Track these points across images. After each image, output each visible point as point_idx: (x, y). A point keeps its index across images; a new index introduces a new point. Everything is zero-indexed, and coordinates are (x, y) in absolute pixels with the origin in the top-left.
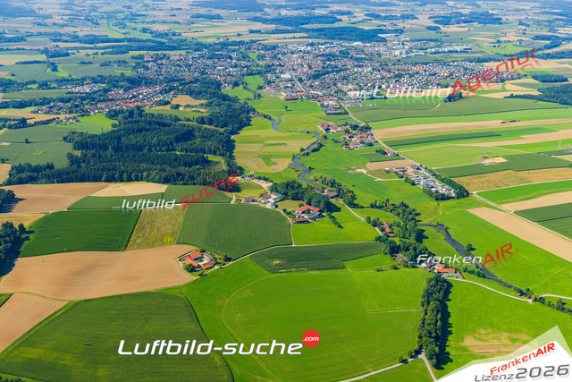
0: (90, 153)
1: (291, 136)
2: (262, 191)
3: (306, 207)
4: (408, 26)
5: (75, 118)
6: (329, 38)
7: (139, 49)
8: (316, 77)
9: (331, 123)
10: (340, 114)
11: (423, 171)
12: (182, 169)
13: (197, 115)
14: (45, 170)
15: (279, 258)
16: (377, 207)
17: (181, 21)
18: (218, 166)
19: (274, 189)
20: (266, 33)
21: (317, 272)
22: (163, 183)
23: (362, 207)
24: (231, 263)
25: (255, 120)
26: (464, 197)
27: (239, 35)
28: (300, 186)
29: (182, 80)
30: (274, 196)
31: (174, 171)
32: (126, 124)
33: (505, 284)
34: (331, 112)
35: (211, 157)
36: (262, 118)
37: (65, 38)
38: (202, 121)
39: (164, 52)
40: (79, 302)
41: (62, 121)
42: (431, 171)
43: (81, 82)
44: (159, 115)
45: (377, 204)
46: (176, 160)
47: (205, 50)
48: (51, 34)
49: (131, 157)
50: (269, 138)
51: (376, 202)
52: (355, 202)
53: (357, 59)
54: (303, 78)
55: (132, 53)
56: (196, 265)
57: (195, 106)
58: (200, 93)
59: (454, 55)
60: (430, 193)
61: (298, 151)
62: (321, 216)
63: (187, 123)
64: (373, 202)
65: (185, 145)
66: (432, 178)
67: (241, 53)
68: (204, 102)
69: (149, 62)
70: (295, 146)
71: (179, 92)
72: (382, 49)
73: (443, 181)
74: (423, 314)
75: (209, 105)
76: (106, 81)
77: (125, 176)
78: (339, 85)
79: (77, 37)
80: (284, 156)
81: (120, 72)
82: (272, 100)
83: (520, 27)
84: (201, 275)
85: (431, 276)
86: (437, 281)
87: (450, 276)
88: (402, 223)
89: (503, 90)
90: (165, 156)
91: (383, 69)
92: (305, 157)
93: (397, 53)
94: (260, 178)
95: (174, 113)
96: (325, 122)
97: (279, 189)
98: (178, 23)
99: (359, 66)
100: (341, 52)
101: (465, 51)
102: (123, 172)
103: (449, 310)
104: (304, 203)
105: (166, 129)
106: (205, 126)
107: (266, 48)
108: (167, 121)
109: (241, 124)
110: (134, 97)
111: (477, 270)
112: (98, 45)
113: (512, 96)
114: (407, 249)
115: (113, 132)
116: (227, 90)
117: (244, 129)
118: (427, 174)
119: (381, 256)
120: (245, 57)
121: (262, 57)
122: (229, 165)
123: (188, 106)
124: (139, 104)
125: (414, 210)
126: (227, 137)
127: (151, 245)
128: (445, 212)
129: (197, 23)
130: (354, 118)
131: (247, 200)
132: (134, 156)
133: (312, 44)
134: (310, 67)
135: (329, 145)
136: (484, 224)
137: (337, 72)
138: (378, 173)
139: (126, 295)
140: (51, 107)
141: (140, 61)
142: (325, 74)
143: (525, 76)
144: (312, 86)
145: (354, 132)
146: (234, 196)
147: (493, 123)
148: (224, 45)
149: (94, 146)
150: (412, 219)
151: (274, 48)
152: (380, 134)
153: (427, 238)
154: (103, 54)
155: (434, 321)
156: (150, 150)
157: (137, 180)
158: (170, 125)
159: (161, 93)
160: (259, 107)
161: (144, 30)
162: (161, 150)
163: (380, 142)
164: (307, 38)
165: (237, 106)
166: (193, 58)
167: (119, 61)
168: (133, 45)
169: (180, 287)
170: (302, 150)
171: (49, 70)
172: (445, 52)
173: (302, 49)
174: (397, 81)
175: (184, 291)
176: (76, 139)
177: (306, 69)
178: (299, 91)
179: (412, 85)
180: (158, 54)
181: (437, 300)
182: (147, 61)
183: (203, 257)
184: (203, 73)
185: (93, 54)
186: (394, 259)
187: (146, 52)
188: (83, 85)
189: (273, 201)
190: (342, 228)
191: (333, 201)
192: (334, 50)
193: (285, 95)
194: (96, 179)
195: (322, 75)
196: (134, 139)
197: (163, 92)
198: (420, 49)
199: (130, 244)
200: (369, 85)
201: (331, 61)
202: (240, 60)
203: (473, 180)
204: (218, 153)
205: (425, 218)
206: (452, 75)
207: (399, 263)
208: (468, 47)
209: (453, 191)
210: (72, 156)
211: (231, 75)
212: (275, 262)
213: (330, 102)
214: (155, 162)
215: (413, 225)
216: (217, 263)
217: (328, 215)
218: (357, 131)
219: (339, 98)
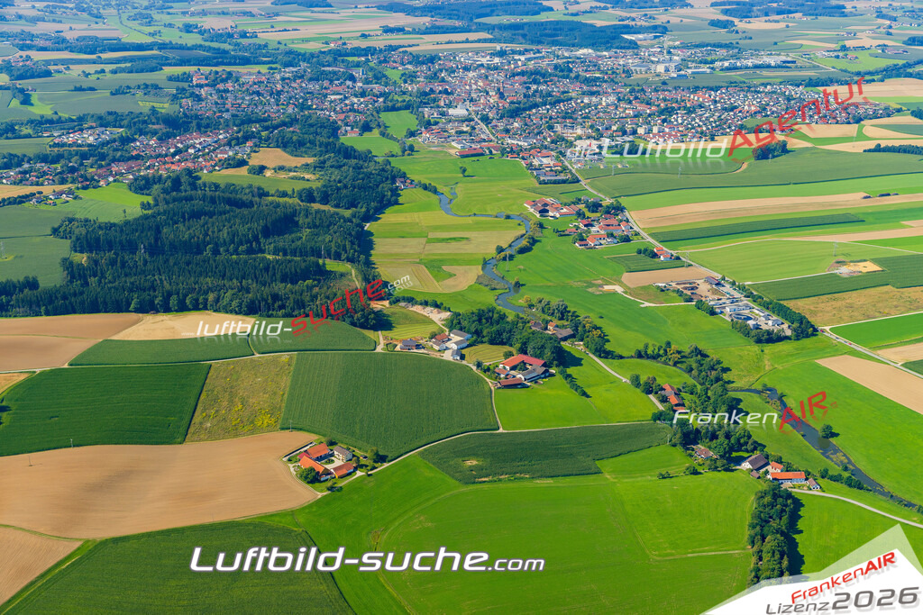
0: (104, 257)
1: (477, 223)
2: (431, 329)
3: (517, 358)
4: (674, 20)
5: (70, 192)
6: (533, 42)
7: (182, 63)
8: (514, 113)
9: (549, 200)
10: (564, 182)
11: (728, 288)
12: (280, 288)
13: (299, 186)
14: (21, 291)
15: (475, 455)
16: (648, 357)
17: (255, 11)
18: (344, 282)
19: (456, 323)
20: (414, 32)
21: (550, 481)
22: (247, 314)
23: (621, 357)
24: (386, 465)
25: (406, 194)
26: (808, 336)
27: (364, 36)
28: (503, 317)
29: (265, 120)
30: (453, 337)
31: (266, 290)
32: (167, 203)
34: (546, 178)
35: (331, 265)
36: (420, 191)
37: (41, 43)
38: (309, 196)
39: (228, 69)
40: (104, 543)
41: (47, 197)
42: (742, 289)
43: (78, 124)
44: (228, 186)
45: (649, 352)
46: (267, 269)
47: (304, 65)
48: (15, 36)
49: (183, 266)
50: (436, 228)
51: (646, 346)
52: (608, 347)
53: (587, 81)
54: (491, 115)
55: (169, 70)
56: (321, 470)
57: (295, 169)
58: (301, 144)
59: (765, 73)
60: (746, 332)
61: (492, 251)
62: (547, 374)
63: (282, 200)
64: (641, 347)
65: (284, 241)
66: (746, 301)
67: (371, 69)
68: (310, 160)
69: (201, 86)
70: (487, 242)
71: (261, 142)
72: (631, 62)
73: (766, 306)
74: (754, 559)
75: (320, 166)
76: (125, 122)
78: (558, 128)
79: (64, 40)
80: (467, 261)
81: (149, 105)
82: (436, 155)
83: (880, 21)
84: (331, 489)
85: (762, 486)
86: (775, 496)
87: (796, 486)
88: (699, 387)
89: (861, 137)
90: (246, 262)
91: (636, 98)
92: (508, 262)
93: (660, 68)
94: (426, 304)
95: (257, 181)
96: (537, 198)
97: (465, 323)
98: (250, 14)
99: (592, 94)
100: (556, 67)
101: (784, 66)
102: (169, 294)
103: (801, 550)
104: (513, 350)
105: (245, 211)
106: (316, 206)
107: (417, 60)
108: (245, 198)
109: (381, 201)
110: (178, 152)
111: (846, 475)
112: (104, 56)
113: (878, 149)
114: (714, 437)
115: (146, 217)
116: (350, 138)
117: (387, 211)
118: (737, 295)
119: (665, 449)
120: (379, 77)
121: (410, 77)
122: (366, 279)
123: (281, 168)
124: (190, 165)
125: (719, 362)
126: (358, 225)
127: (229, 430)
128: (777, 364)
129: (285, 13)
130: (591, 191)
131: (408, 345)
132: (188, 264)
133: (502, 54)
134: (502, 96)
135: (548, 240)
136: (850, 388)
137: (553, 104)
138: (645, 292)
139: (193, 528)
140: (25, 172)
141: (185, 85)
142: (530, 108)
143: (899, 111)
144: (507, 131)
145: (593, 216)
146: (380, 338)
147: (848, 198)
148: (339, 55)
149: (110, 245)
150: (718, 379)
151: (432, 59)
152: (643, 218)
154: (114, 72)
155: (775, 573)
156: (216, 252)
157: (196, 307)
158: (251, 204)
159: (229, 144)
160: (415, 169)
161: (188, 28)
162: (236, 252)
163: (643, 234)
164: (491, 41)
165: (372, 168)
166: (283, 79)
167: (146, 86)
168: (170, 55)
169: (292, 513)
170: (500, 250)
171: (15, 103)
172: (747, 68)
173: (484, 61)
174: (664, 121)
175: (301, 520)
176: (77, 231)
177: (493, 99)
178: (484, 140)
179: (693, 128)
180: (217, 73)
181: (777, 532)
182: (197, 86)
183: (332, 455)
184: (303, 107)
185: (97, 72)
186: (691, 456)
187: (195, 68)
188: (82, 130)
189: (455, 347)
190: (588, 396)
191: (566, 345)
192: (544, 64)
193: (459, 146)
194: (120, 307)
195: (525, 109)
196: (185, 232)
197: (233, 143)
198: (701, 62)
199: (192, 430)
200: (614, 128)
201: (538, 83)
202: (370, 83)
203: (822, 305)
204: (344, 256)
205: (740, 377)
206: (765, 109)
207: (700, 461)
208: (789, 59)
209: (785, 326)
210: (71, 263)
211: (355, 111)
212: (469, 463)
213: (545, 161)
214: (228, 274)
215: (720, 390)
216: (361, 466)
217: (562, 373)
218: (598, 214)
219: (561, 153)
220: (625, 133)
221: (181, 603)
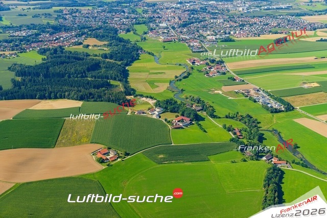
0: (27, 78)
1: (168, 67)
2: (149, 106)
3: (180, 118)
5: (15, 54)
7: (60, 5)
8: (184, 26)
9: (196, 59)
10: (202, 52)
11: (261, 92)
12: (92, 90)
13: (102, 52)
15: (163, 153)
16: (230, 118)
18: (117, 88)
19: (158, 104)
21: (190, 163)
22: (80, 100)
23: (220, 118)
24: (129, 157)
25: (142, 56)
26: (290, 110)
28: (176, 102)
29: (90, 27)
30: (158, 110)
31: (87, 91)
32: (52, 58)
33: (321, 172)
34: (195, 50)
35: (112, 82)
36: (147, 54)
38: (105, 56)
39: (77, 8)
40: (23, 184)
41: (7, 56)
42: (267, 92)
43: (19, 28)
44: (75, 52)
45: (230, 116)
46: (88, 83)
47: (106, 7)
49: (57, 82)
50: (153, 69)
51: (229, 114)
52: (215, 114)
53: (212, 13)
54: (175, 26)
55: (55, 8)
56: (105, 158)
57: (100, 46)
58: (103, 36)
59: (280, 11)
60: (267, 109)
61: (173, 78)
62: (191, 124)
63: (95, 58)
64: (227, 114)
65: (95, 73)
66: (268, 97)
67: (131, 8)
68: (106, 43)
69: (66, 14)
70: (171, 74)
71: (88, 36)
72: (230, 6)
73: (275, 99)
74: (265, 193)
75: (110, 45)
76: (37, 28)
77: (52, 95)
78: (201, 31)
80: (164, 81)
81: (46, 21)
82: (154, 41)
84: (108, 165)
85: (270, 166)
86: (274, 170)
87: (283, 166)
88: (248, 129)
89: (315, 35)
90: (80, 81)
91: (231, 20)
92: (179, 82)
93: (241, 9)
94: (147, 97)
95: (86, 50)
96: (191, 57)
97: (161, 104)
99: (214, 18)
100: (201, 8)
101: (288, 8)
102: (51, 92)
103: (283, 190)
104: (179, 114)
105: (81, 62)
106: (108, 60)
107: (149, 5)
108: (81, 57)
109: (132, 58)
110: (57, 39)
111: (301, 162)
112: (30, 3)
113: (322, 40)
115: (43, 64)
116: (122, 35)
117: (135, 62)
118: (265, 95)
119: (234, 152)
120: (134, 12)
121: (146, 12)
122: (125, 88)
123: (95, 46)
124: (61, 44)
125: (256, 120)
126: (123, 67)
127: (72, 143)
128: (278, 121)
131: (139, 112)
133: (181, 3)
134: (180, 19)
135: (195, 74)
136: (305, 130)
137: (199, 22)
138: (230, 93)
141: (60, 14)
142: (190, 24)
144: (181, 32)
145: (212, 65)
146: (129, 109)
147: (309, 59)
148: (119, 3)
149: (30, 74)
150: (255, 126)
151: (154, 5)
152: (231, 66)
153: (266, 139)
154: (34, 9)
155: (273, 198)
156: (69, 77)
157: (61, 98)
158: (83, 59)
159: (76, 36)
160: (146, 46)
162: (77, 77)
163: (231, 71)
165: (129, 46)
166: (98, 12)
167: (46, 14)
168: (55, 3)
169: (93, 174)
170: (176, 77)
172: (274, 9)
173: (174, 6)
174: (241, 29)
175: (97, 176)
176: (17, 69)
177: (177, 20)
178: (173, 36)
179: (252, 32)
180: (73, 9)
181: (274, 183)
182: (65, 14)
183: (109, 153)
184: (105, 23)
185: (27, 9)
186: (244, 154)
187: (65, 7)
188: (21, 31)
189: (157, 113)
190: (206, 132)
191: (199, 113)
192: (197, 7)
193: (163, 38)
194: (32, 97)
195: (189, 24)
196: (58, 69)
197: (78, 36)
198: (256, 7)
199: (57, 143)
200: (222, 31)
201: (194, 14)
202: (131, 14)
203: (297, 99)
204: (117, 79)
205: (264, 126)
206: (279, 25)
207: (247, 157)
208: (290, 6)
209: (282, 107)
210: (15, 81)
211: (124, 24)
212: (160, 156)
213: (195, 44)
214: (73, 85)
215: (256, 130)
216: (120, 157)
217: (197, 123)
218: (214, 64)
219: (201, 41)
220: (226, 33)
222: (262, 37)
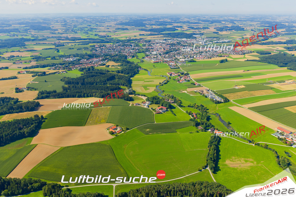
0: (71, 85)
1: (156, 77)
2: (143, 101)
3: (161, 107)
4: (205, 32)
5: (66, 71)
6: (173, 37)
7: (93, 43)
8: (167, 53)
9: (172, 72)
10: (176, 68)
11: (210, 91)
12: (109, 92)
13: (116, 70)
14: (53, 93)
15: (149, 128)
16: (191, 107)
17: (111, 31)
19: (148, 100)
20: (146, 35)
21: (165, 134)
22: (102, 98)
23: (185, 107)
24: (129, 130)
25: (141, 71)
26: (227, 102)
27: (135, 36)
28: (159, 98)
29: (111, 55)
30: (147, 103)
31: (106, 93)
32: (87, 73)
34: (172, 68)
35: (122, 87)
36: (144, 70)
37: (63, 39)
38: (119, 72)
39: (104, 44)
40: (65, 148)
41: (60, 73)
42: (213, 91)
43: (69, 56)
44: (101, 70)
45: (191, 106)
46: (107, 88)
47: (121, 43)
48: (57, 37)
49: (89, 87)
50: (147, 79)
51: (190, 104)
52: (182, 105)
53: (184, 46)
54: (161, 54)
55: (90, 44)
56: (114, 131)
57: (116, 66)
58: (118, 60)
59: (224, 43)
60: (213, 101)
61: (158, 84)
62: (167, 111)
63: (112, 73)
64: (189, 105)
65: (111, 82)
66: (214, 94)
67: (136, 44)
68: (120, 64)
69: (97, 48)
70: (157, 82)
71: (109, 60)
72: (194, 41)
73: (218, 95)
74: (208, 151)
75: (122, 65)
77: (86, 95)
78: (176, 56)
79: (68, 38)
80: (153, 86)
81: (85, 52)
82: (149, 62)
83: (252, 32)
84: (116, 136)
85: (212, 135)
86: (215, 137)
87: (220, 135)
88: (201, 113)
89: (244, 58)
90: (103, 86)
92: (161, 86)
93: (201, 43)
94: (142, 95)
95: (107, 69)
96: (170, 72)
97: (150, 99)
98: (110, 32)
100: (177, 43)
101: (229, 42)
102: (85, 94)
103: (220, 149)
104: (160, 105)
105: (103, 75)
106: (120, 74)
107: (146, 41)
108: (104, 72)
109: (135, 73)
110: (91, 62)
112: (76, 41)
113: (248, 60)
114: (203, 124)
115: (82, 77)
116: (130, 59)
117: (136, 75)
118: (212, 93)
119: (192, 127)
120: (137, 45)
121: (144, 45)
123: (113, 66)
124: (93, 65)
125: (206, 108)
126: (129, 78)
127: (95, 123)
128: (219, 108)
129: (118, 31)
130: (182, 70)
131: (136, 104)
132: (90, 87)
133: (165, 40)
134: (164, 49)
135: (171, 81)
136: (235, 113)
137: (176, 51)
138: (192, 92)
139: (85, 144)
140: (56, 67)
141: (94, 48)
142: (170, 52)
143: (254, 52)
144: (165, 57)
146: (131, 103)
147: (240, 71)
148: (129, 40)
149: (73, 83)
150: (205, 111)
151: (150, 41)
152: (193, 76)
153: (211, 119)
154: (78, 45)
155: (213, 154)
156: (96, 84)
157: (91, 96)
158: (105, 74)
159: (102, 60)
160: (143, 66)
161: (96, 35)
162: (101, 84)
163: (193, 80)
164: (163, 37)
165: (133, 65)
166: (116, 46)
167: (85, 48)
168: (91, 41)
169: (107, 141)
170: (160, 83)
171: (56, 52)
172: (220, 42)
173: (161, 42)
174: (200, 54)
175: (109, 142)
176: (66, 80)
177: (162, 50)
178: (159, 59)
179: (207, 56)
180: (101, 45)
181: (214, 145)
182: (96, 48)
183: (117, 128)
184: (120, 52)
185: (74, 45)
186: (197, 128)
187: (96, 44)
188: (70, 58)
189: (147, 105)
190: (176, 115)
191: (172, 104)
192: (175, 42)
193: (154, 61)
194: (74, 96)
195: (169, 52)
196: (90, 80)
197: (103, 60)
198: (210, 41)
199: (87, 123)
200: (189, 56)
201: (173, 46)
202: (135, 47)
203: (231, 95)
204: (125, 85)
205: (211, 111)
206: (223, 52)
207: (199, 130)
208: (230, 40)
209: (222, 100)
210: (64, 87)
211: (132, 53)
212: (147, 130)
213: (172, 63)
214: (98, 89)
215: (205, 114)
216: (123, 131)
217: (170, 110)
218: (183, 75)
219: (176, 62)
220: (191, 57)
221: (81, 160)
222: (213, 59)
